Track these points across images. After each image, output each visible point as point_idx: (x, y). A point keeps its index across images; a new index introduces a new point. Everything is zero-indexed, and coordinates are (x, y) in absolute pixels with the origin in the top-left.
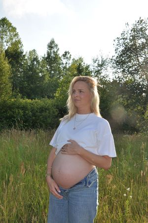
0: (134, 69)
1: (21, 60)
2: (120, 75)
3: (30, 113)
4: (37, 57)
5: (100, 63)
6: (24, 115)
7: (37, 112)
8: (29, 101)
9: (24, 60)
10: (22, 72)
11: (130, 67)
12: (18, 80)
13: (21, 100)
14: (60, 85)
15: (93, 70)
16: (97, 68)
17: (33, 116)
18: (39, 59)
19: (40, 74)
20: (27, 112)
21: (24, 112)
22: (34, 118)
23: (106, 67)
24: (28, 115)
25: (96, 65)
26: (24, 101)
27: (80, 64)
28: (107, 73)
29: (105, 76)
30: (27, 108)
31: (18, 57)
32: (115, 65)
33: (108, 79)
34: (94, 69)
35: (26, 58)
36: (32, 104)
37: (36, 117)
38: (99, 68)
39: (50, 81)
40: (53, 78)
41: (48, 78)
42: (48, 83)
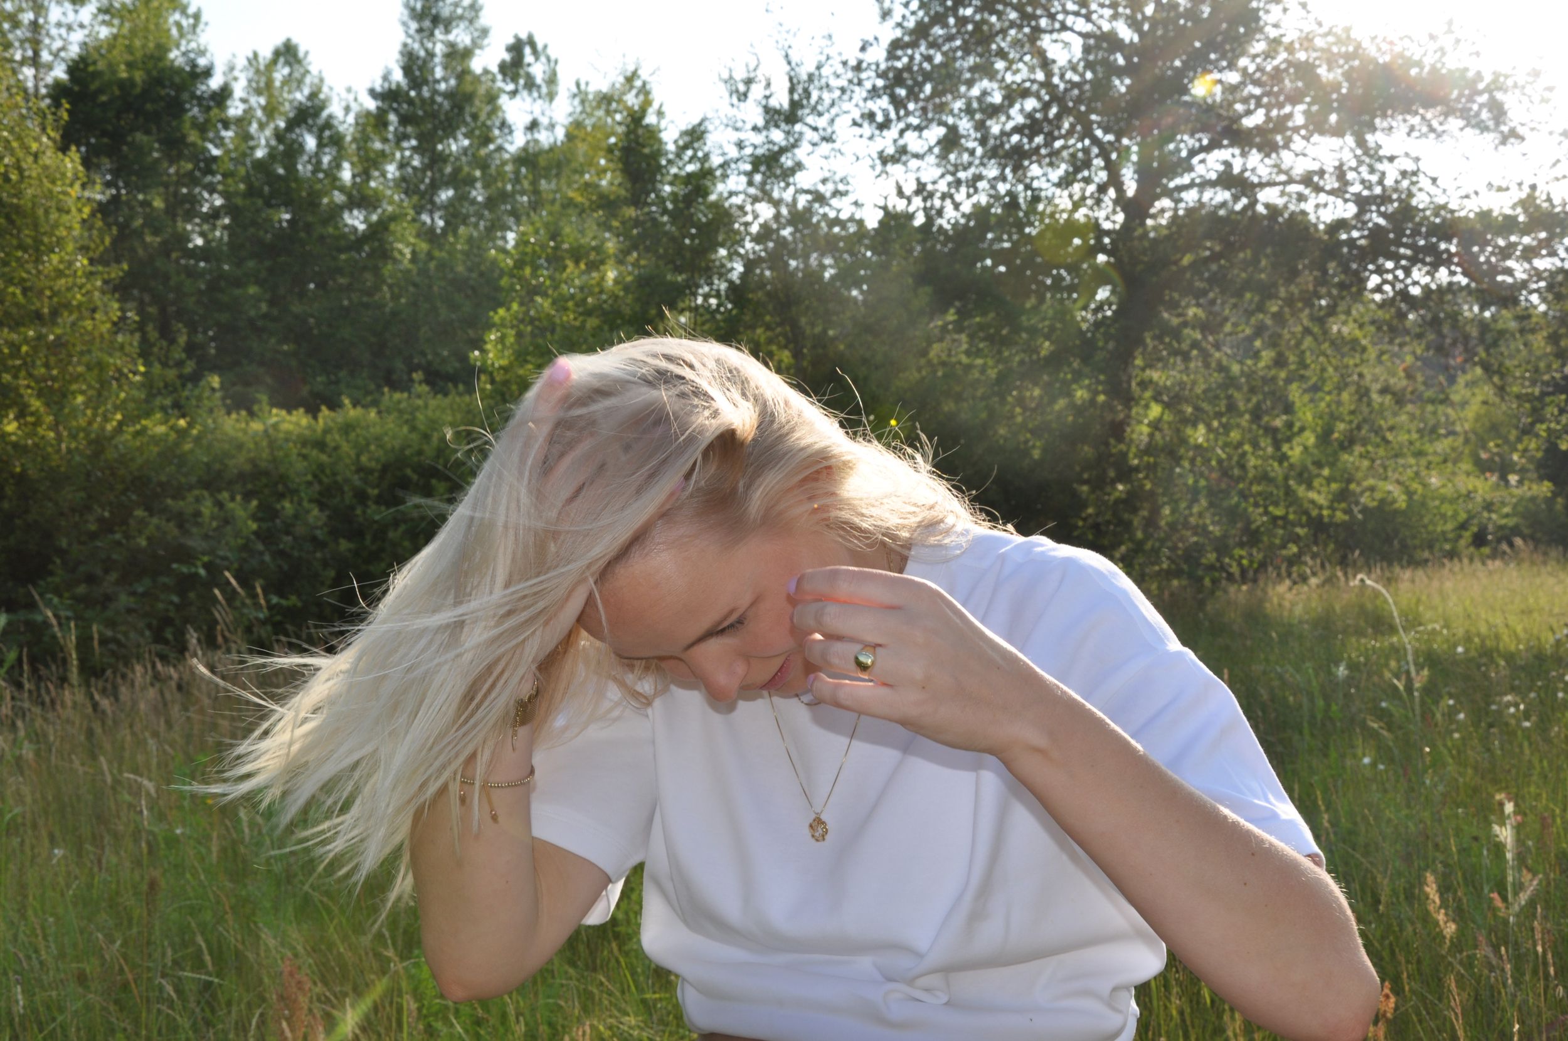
0: (1020, 120)
1: (202, 129)
2: (930, 171)
3: (315, 514)
4: (313, 96)
5: (781, 100)
6: (266, 537)
7: (361, 497)
8: (295, 422)
9: (226, 124)
10: (215, 214)
11: (994, 111)
12: (191, 273)
13: (232, 424)
14: (504, 282)
15: (733, 153)
16: (758, 139)
17: (334, 533)
18: (335, 109)
19: (356, 220)
20: (287, 506)
21: (267, 513)
22: (344, 545)
23: (821, 122)
24: (300, 530)
25: (753, 114)
26: (256, 426)
27: (636, 118)
28: (840, 167)
29: (827, 190)
30: (283, 479)
31: (176, 108)
32: (884, 102)
33: (843, 208)
34: (740, 145)
35: (235, 109)
36: (321, 445)
37: (356, 534)
38: (778, 136)
39: (432, 265)
40: (451, 239)
41: (412, 240)
42: (419, 274)
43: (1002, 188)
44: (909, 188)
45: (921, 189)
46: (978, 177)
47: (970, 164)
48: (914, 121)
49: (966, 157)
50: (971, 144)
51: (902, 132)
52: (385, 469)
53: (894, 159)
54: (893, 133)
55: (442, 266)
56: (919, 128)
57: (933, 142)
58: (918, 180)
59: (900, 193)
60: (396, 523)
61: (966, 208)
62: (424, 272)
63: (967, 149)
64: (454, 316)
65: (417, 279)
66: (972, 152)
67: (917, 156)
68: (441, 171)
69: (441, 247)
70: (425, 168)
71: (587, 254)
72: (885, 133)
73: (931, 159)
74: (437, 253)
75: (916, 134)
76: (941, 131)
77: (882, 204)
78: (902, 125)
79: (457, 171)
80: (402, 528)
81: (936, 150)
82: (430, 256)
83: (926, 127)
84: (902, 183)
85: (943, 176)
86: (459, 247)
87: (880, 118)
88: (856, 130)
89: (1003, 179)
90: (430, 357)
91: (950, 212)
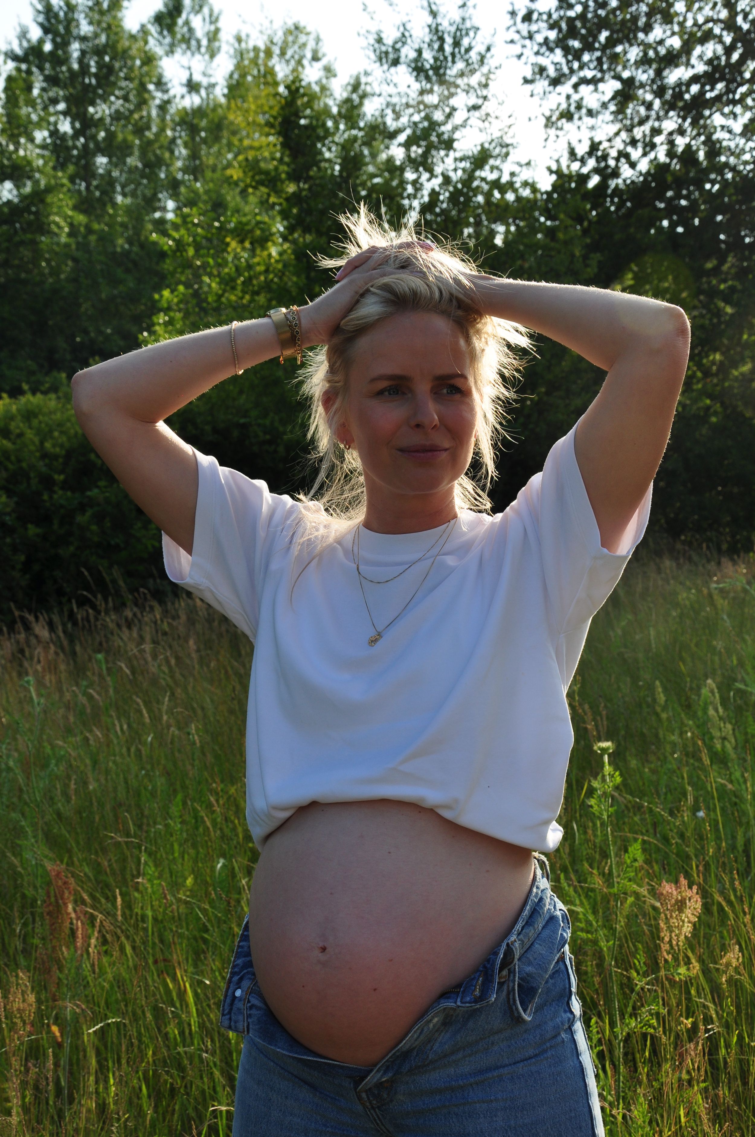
39: (93, 238)
40: (111, 211)
41: (70, 213)
42: (77, 249)
43: (681, 142)
44: (582, 149)
45: (594, 147)
46: (656, 132)
47: (648, 118)
48: (588, 74)
49: (642, 110)
50: (649, 97)
51: (576, 87)
52: (69, 455)
53: (568, 116)
54: (567, 88)
55: (104, 239)
56: (594, 81)
57: (609, 95)
58: (591, 139)
59: (572, 153)
60: (82, 508)
61: (643, 166)
62: (83, 246)
63: (644, 103)
64: (116, 292)
65: (79, 254)
66: (649, 106)
67: (590, 113)
68: (94, 137)
69: (99, 218)
70: (77, 134)
71: (252, 231)
72: (559, 88)
73: (607, 116)
74: (96, 226)
75: (591, 87)
76: (617, 85)
77: (554, 168)
78: (574, 79)
79: (111, 136)
80: (89, 513)
81: (612, 108)
82: (89, 230)
83: (602, 80)
84: (575, 144)
85: (617, 134)
86: (119, 219)
87: (552, 72)
88: (529, 87)
89: (681, 132)
90: (92, 335)
91: (626, 172)
